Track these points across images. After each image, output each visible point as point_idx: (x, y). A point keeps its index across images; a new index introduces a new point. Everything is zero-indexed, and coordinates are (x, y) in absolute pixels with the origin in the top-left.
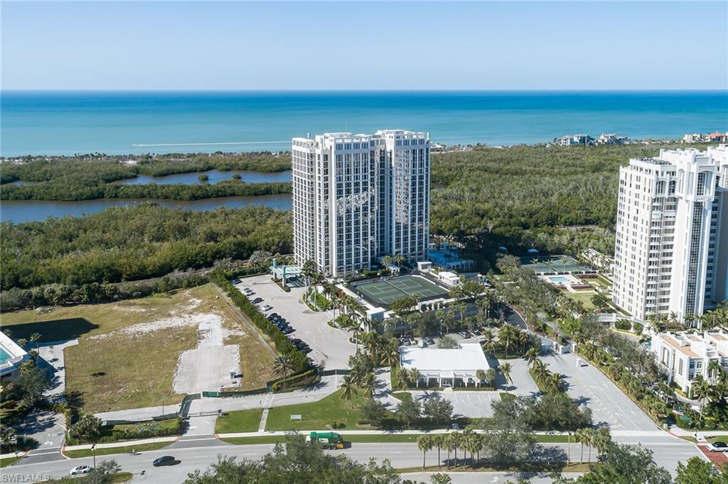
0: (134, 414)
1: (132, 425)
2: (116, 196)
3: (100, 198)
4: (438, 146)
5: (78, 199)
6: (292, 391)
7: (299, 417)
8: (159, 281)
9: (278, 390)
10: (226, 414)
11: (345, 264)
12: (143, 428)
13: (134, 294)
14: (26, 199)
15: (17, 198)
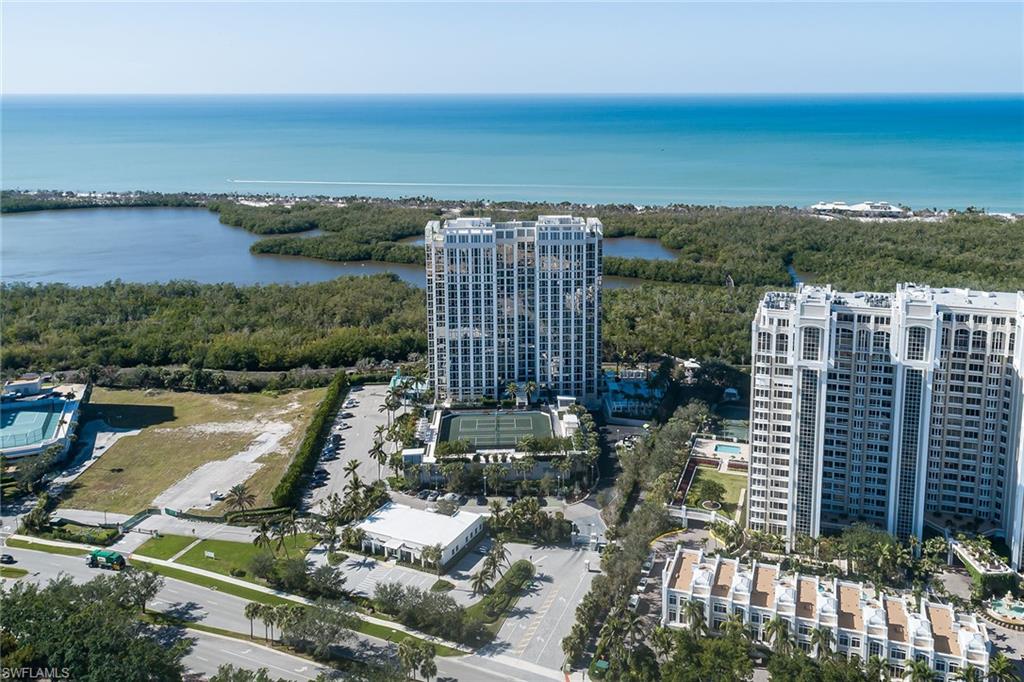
0: (95, 517)
1: (80, 527)
2: (383, 259)
3: (367, 259)
4: (894, 209)
5: (341, 259)
6: (246, 526)
7: (212, 555)
8: (274, 376)
9: (233, 522)
10: (162, 536)
11: (460, 385)
12: (85, 532)
13: (240, 388)
14: (294, 254)
15: (287, 253)
